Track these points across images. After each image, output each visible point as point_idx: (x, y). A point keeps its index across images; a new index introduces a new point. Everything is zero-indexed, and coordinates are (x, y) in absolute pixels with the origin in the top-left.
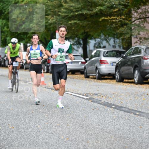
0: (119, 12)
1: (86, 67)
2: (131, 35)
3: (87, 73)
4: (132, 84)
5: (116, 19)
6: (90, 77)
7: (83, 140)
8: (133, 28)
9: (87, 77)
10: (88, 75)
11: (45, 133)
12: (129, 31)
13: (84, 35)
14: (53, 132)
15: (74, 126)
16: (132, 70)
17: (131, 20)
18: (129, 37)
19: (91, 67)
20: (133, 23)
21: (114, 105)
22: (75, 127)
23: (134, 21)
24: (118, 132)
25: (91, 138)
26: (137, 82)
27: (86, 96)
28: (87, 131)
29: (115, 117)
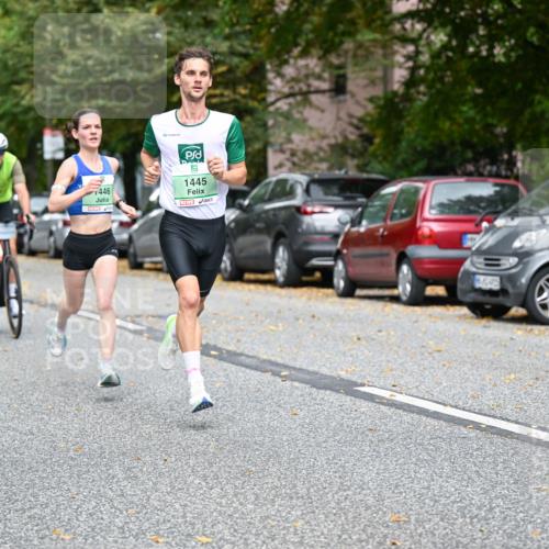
0: (231, 76)
1: (135, 237)
2: (266, 145)
3: (135, 256)
4: (269, 288)
5: (222, 95)
6: (146, 266)
7: (124, 454)
8: (270, 122)
9: (137, 266)
10: (140, 260)
11: (12, 433)
12: (259, 131)
13: (128, 144)
14: (35, 431)
15: (98, 413)
16: (268, 246)
17: (264, 99)
18: (259, 151)
19: (148, 237)
20: (272, 109)
21: (215, 348)
22: (101, 416)
23: (273, 103)
24: (228, 429)
25: (148, 447)
26: (281, 279)
27: (133, 322)
28: (137, 425)
29: (218, 385)
